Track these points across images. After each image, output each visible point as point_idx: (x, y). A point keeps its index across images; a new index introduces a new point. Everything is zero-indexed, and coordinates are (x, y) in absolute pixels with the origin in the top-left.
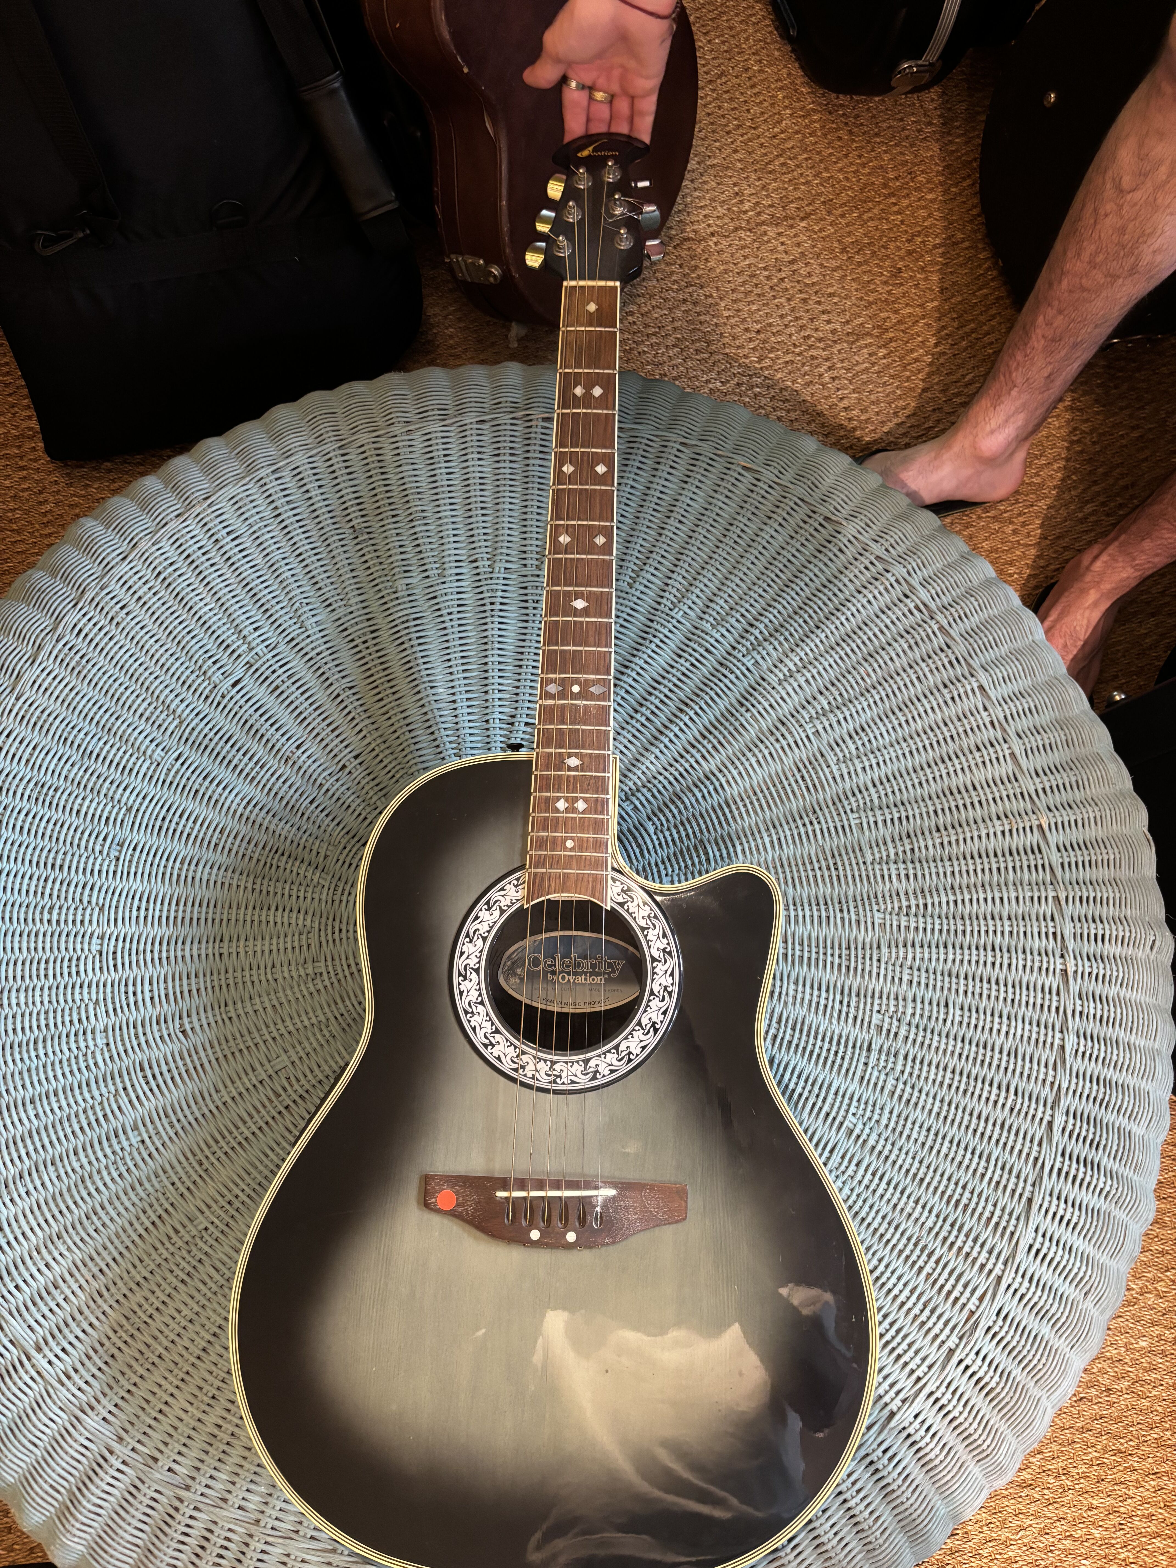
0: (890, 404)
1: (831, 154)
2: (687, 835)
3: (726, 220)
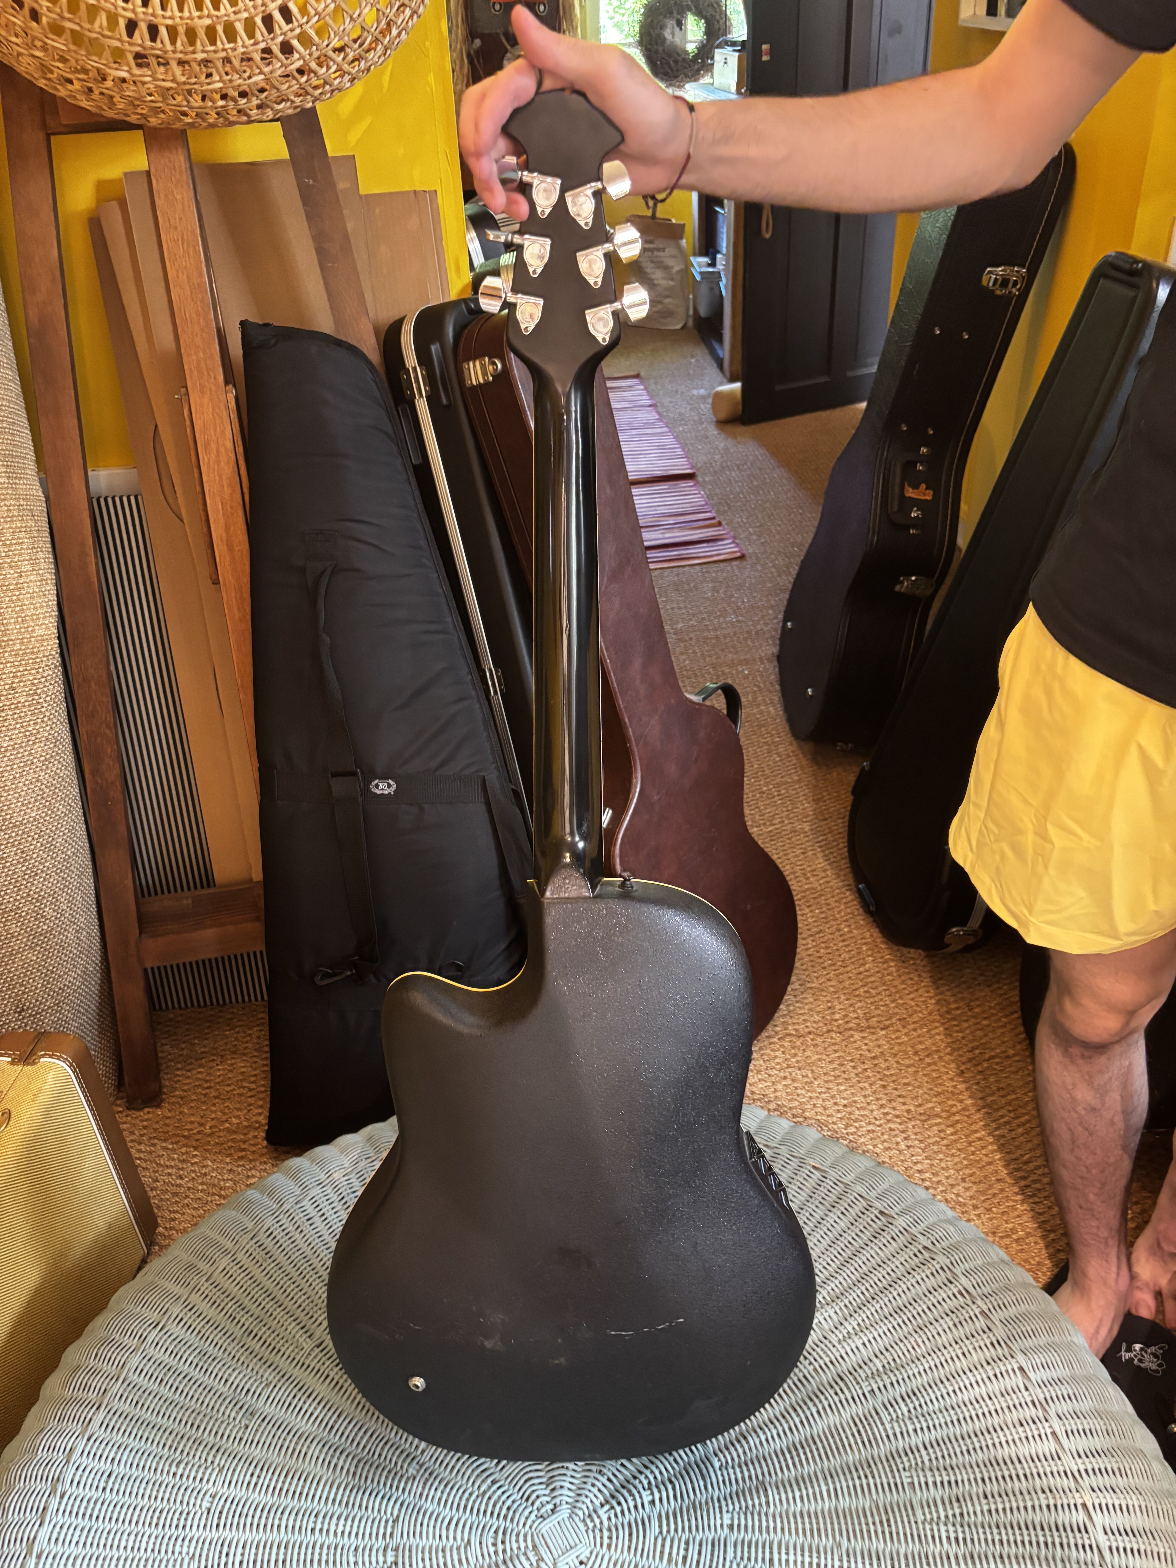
0: (958, 1171)
1: (904, 989)
2: (750, 1477)
3: (821, 1024)
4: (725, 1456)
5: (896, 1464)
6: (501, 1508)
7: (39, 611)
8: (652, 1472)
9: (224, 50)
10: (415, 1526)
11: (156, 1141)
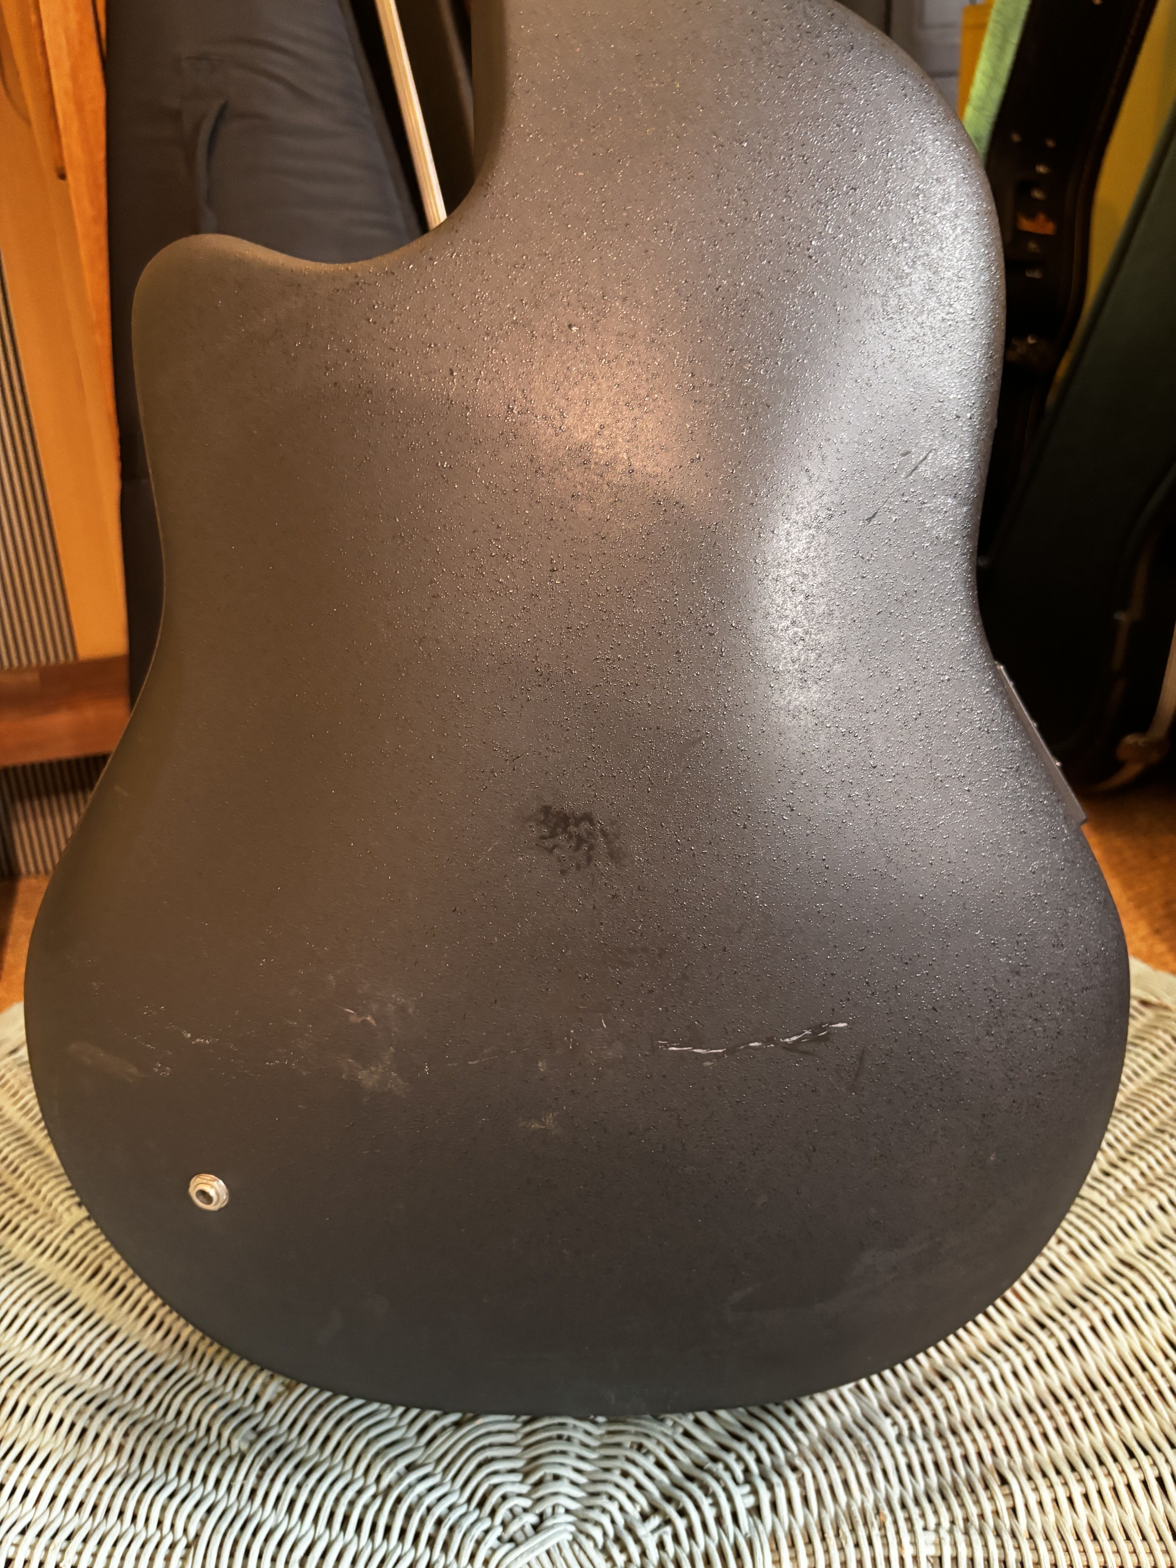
4: (906, 1416)
6: (422, 1521)
8: (751, 1448)
10: (233, 1552)
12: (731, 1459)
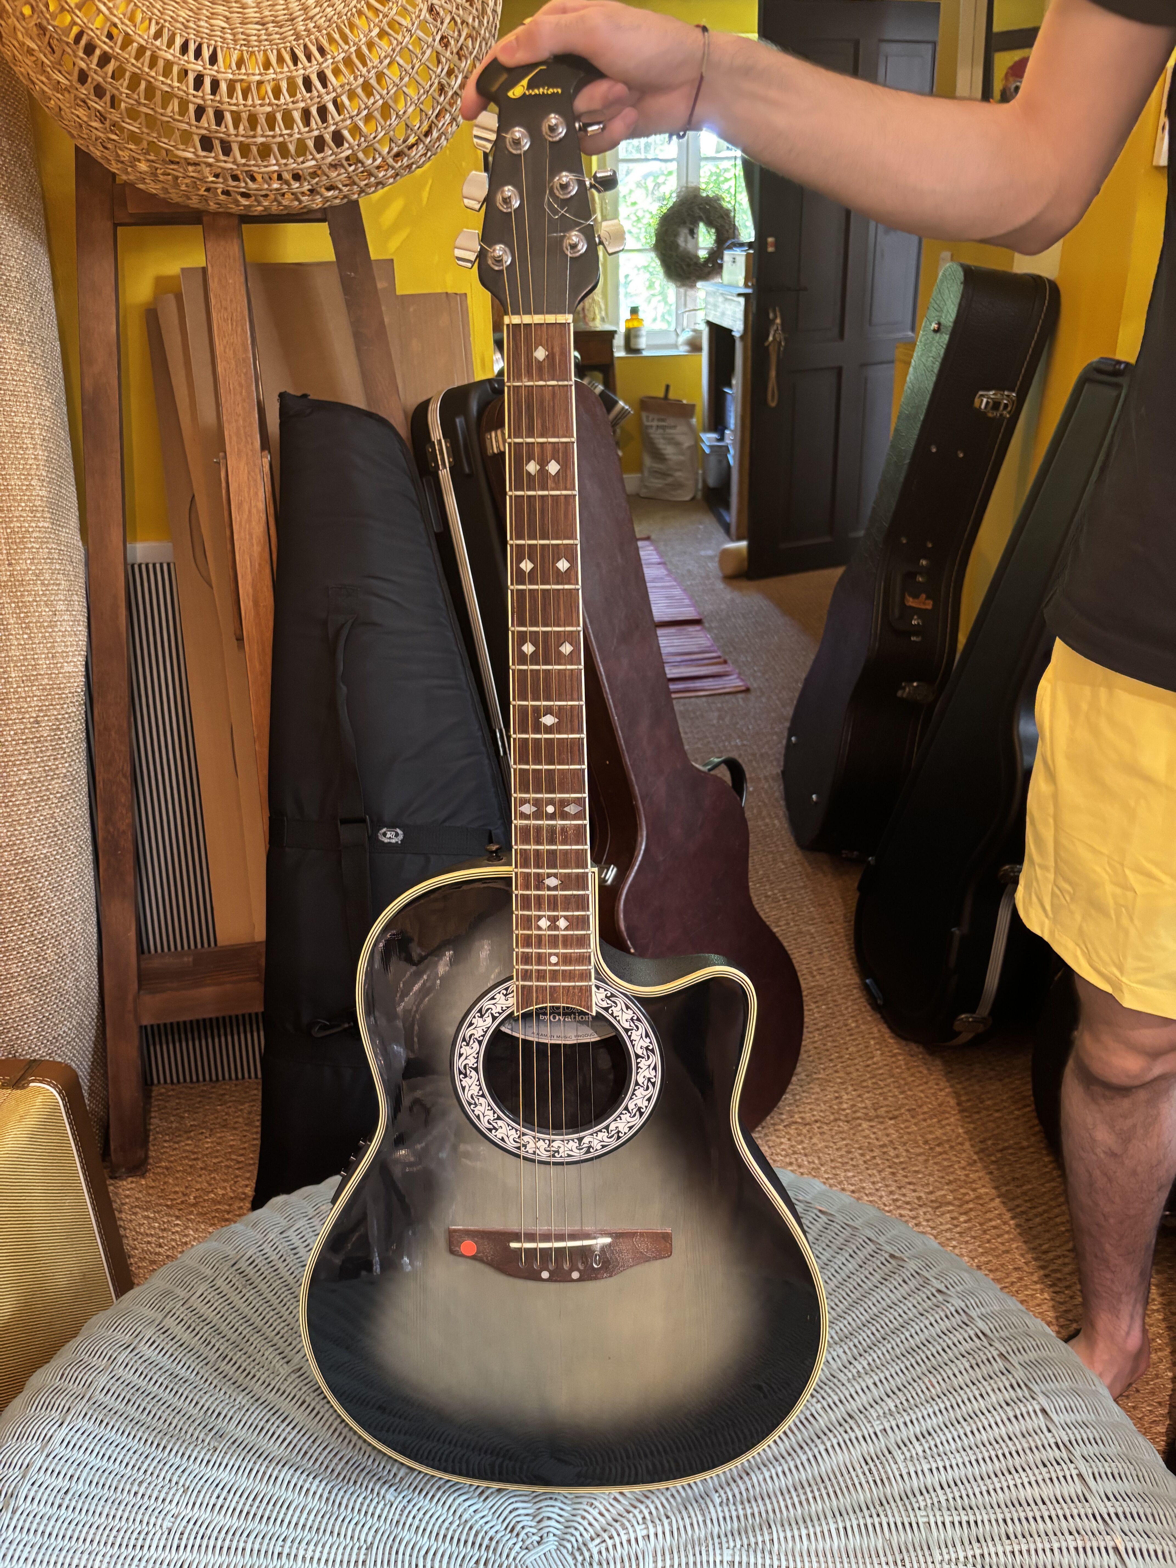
4: (725, 1493)
5: (911, 1504)
6: (483, 1538)
7: (69, 649)
8: (647, 1507)
9: (281, 135)
10: (390, 1554)
11: (138, 1210)
12: (636, 1512)
